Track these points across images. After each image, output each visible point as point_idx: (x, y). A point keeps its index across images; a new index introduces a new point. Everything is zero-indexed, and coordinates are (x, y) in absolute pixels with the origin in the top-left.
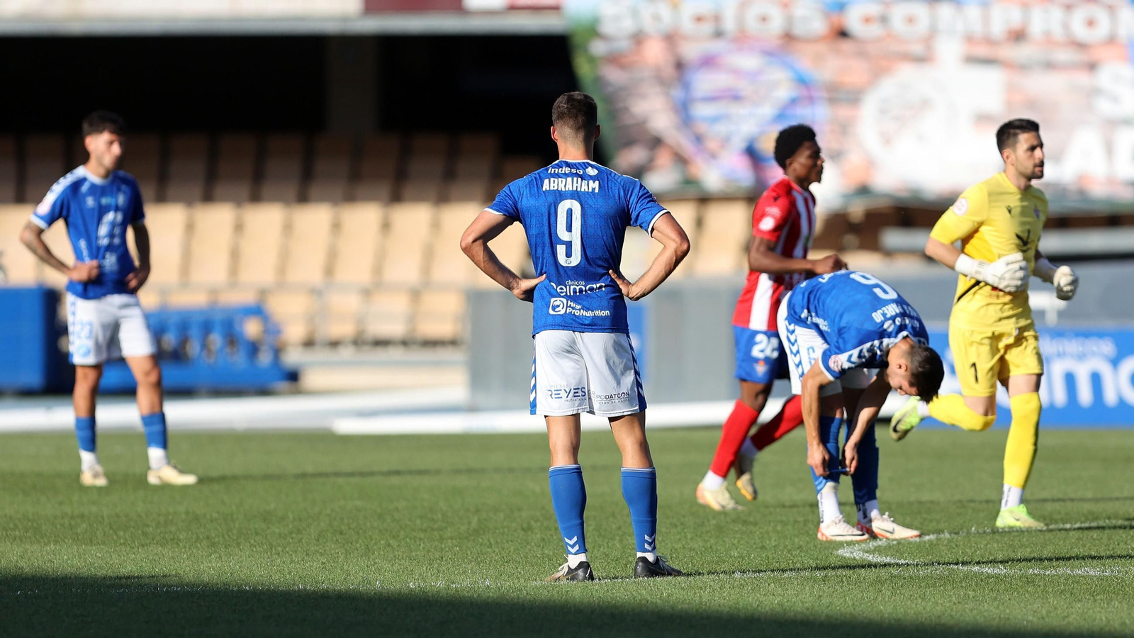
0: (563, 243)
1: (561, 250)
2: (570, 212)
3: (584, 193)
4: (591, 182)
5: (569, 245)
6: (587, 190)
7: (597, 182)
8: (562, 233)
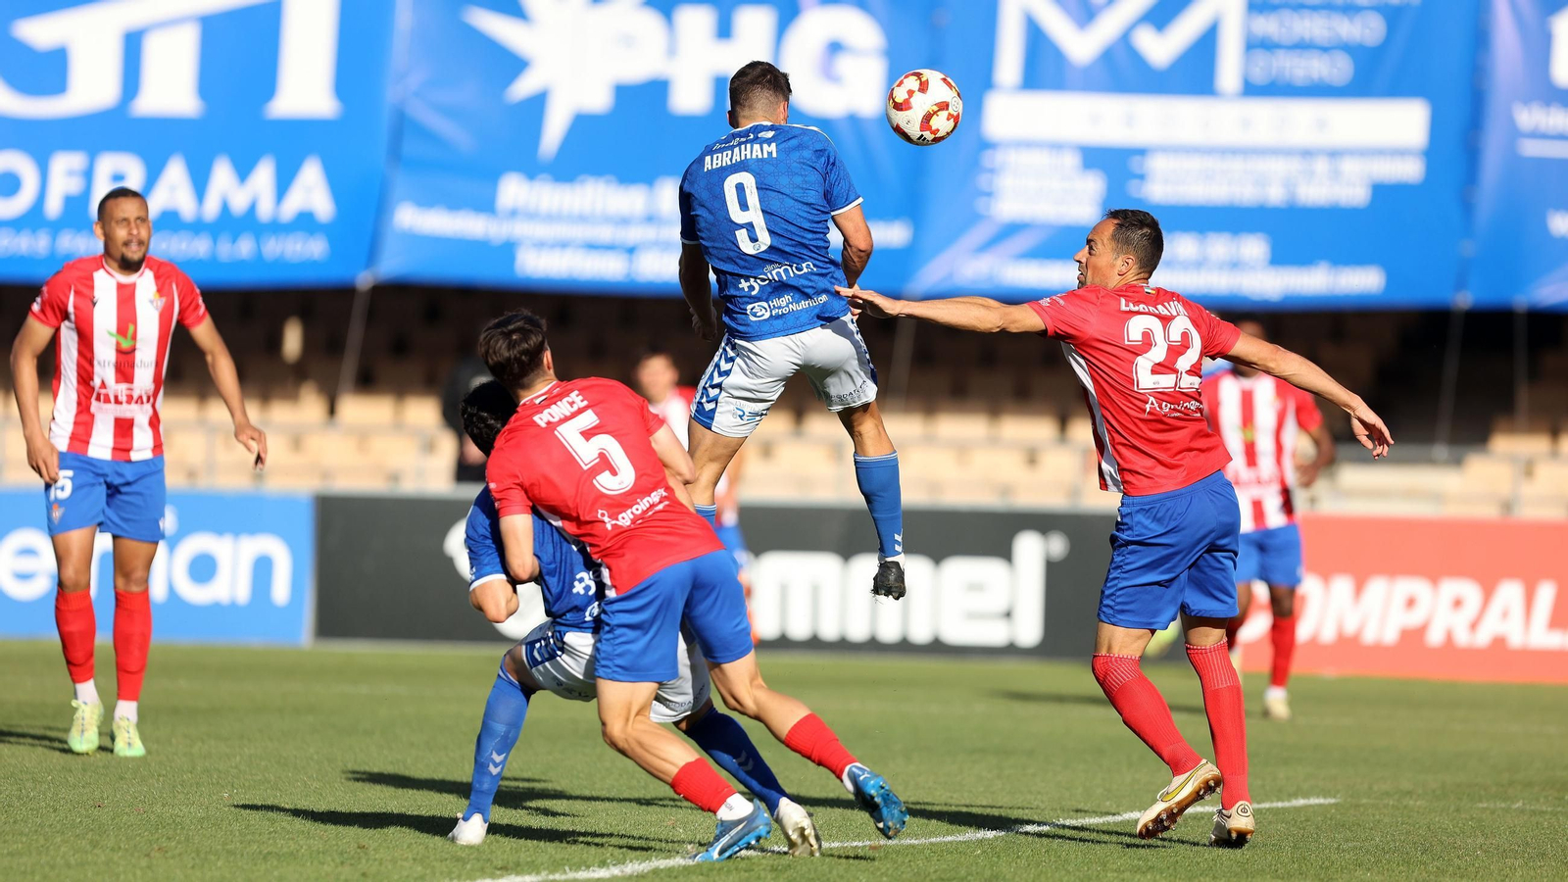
0: (741, 226)
1: (742, 236)
2: (740, 188)
3: (758, 160)
4: (765, 146)
5: (750, 227)
6: (760, 156)
7: (773, 145)
8: (736, 215)
